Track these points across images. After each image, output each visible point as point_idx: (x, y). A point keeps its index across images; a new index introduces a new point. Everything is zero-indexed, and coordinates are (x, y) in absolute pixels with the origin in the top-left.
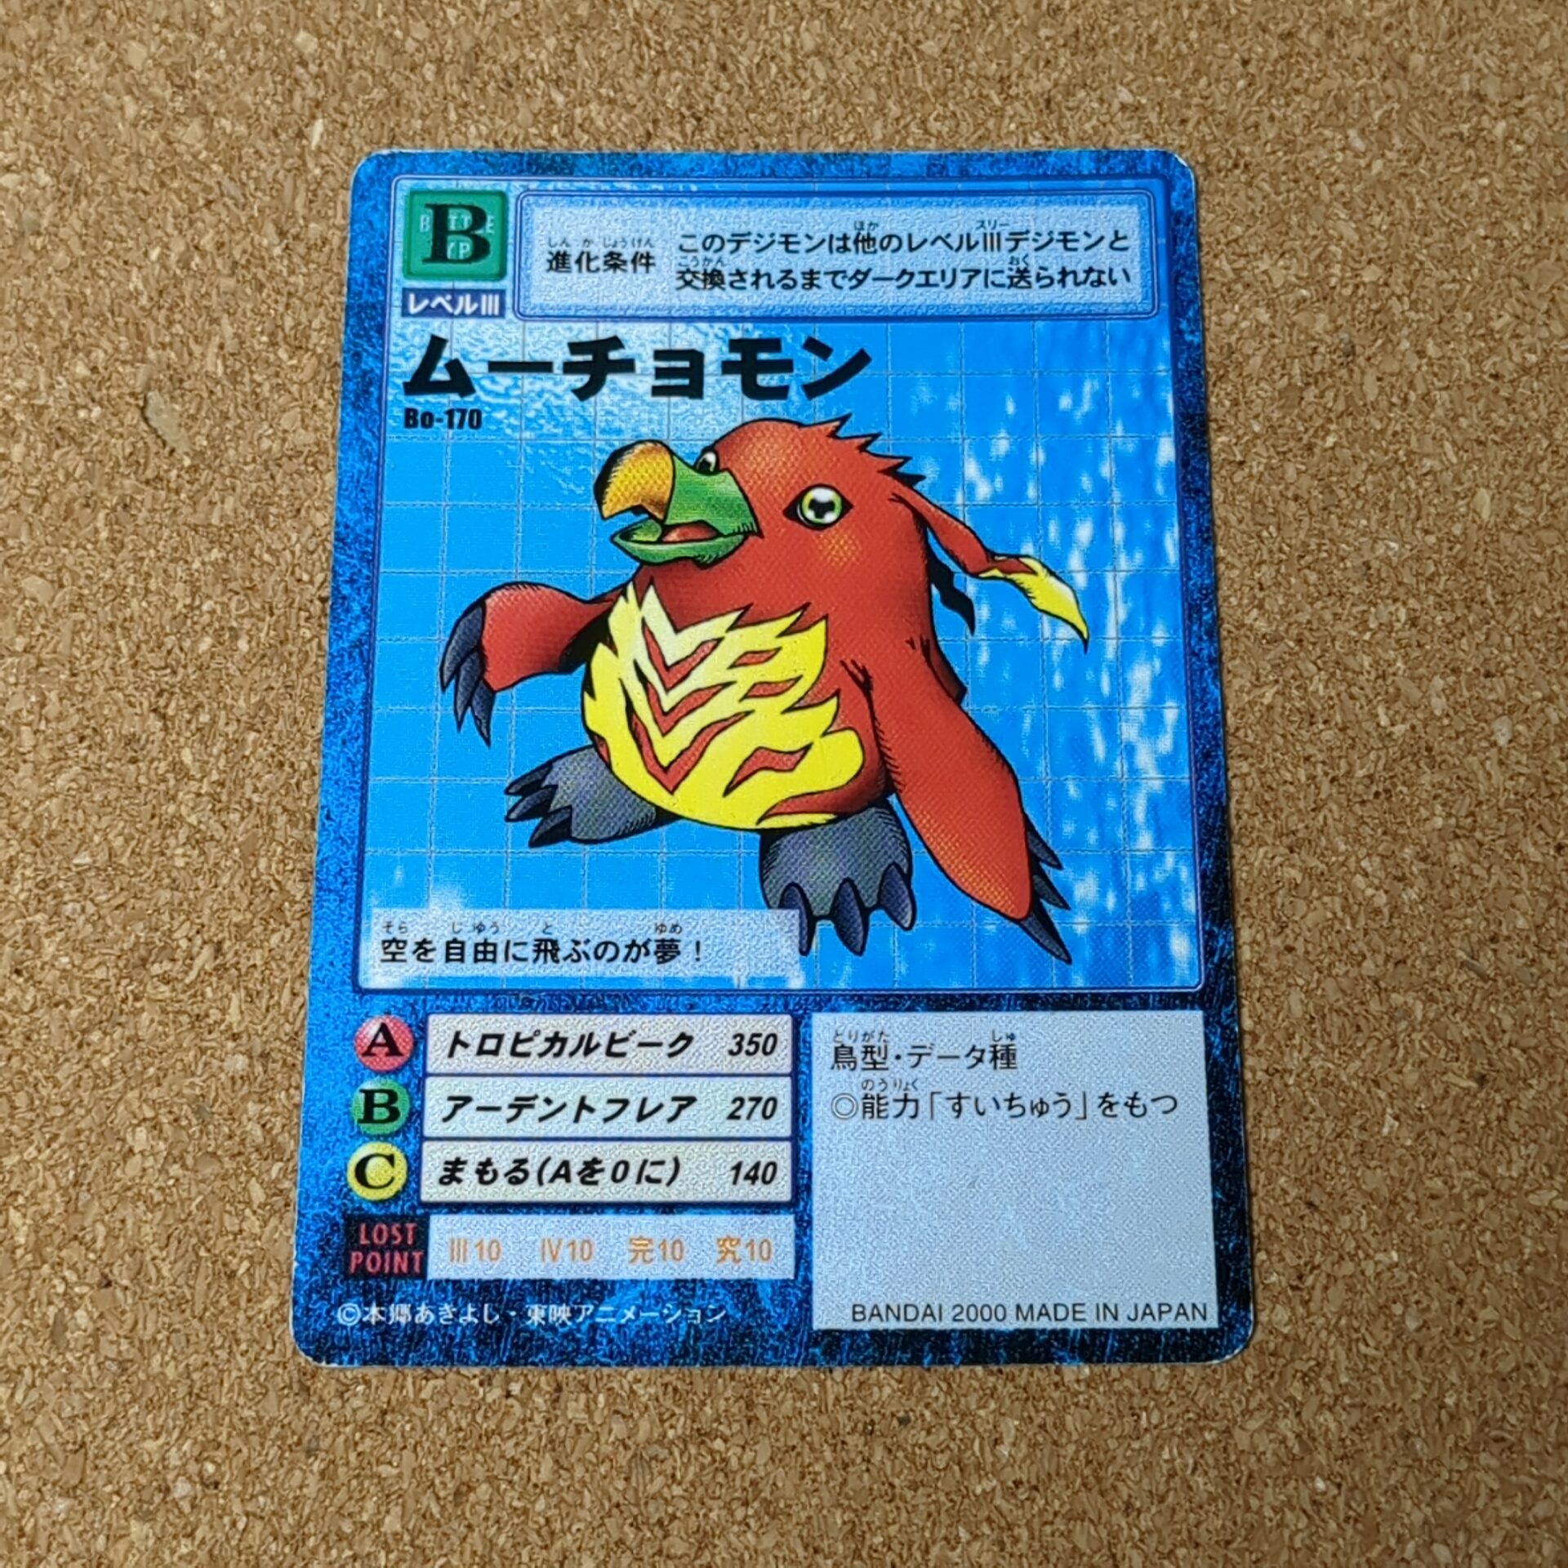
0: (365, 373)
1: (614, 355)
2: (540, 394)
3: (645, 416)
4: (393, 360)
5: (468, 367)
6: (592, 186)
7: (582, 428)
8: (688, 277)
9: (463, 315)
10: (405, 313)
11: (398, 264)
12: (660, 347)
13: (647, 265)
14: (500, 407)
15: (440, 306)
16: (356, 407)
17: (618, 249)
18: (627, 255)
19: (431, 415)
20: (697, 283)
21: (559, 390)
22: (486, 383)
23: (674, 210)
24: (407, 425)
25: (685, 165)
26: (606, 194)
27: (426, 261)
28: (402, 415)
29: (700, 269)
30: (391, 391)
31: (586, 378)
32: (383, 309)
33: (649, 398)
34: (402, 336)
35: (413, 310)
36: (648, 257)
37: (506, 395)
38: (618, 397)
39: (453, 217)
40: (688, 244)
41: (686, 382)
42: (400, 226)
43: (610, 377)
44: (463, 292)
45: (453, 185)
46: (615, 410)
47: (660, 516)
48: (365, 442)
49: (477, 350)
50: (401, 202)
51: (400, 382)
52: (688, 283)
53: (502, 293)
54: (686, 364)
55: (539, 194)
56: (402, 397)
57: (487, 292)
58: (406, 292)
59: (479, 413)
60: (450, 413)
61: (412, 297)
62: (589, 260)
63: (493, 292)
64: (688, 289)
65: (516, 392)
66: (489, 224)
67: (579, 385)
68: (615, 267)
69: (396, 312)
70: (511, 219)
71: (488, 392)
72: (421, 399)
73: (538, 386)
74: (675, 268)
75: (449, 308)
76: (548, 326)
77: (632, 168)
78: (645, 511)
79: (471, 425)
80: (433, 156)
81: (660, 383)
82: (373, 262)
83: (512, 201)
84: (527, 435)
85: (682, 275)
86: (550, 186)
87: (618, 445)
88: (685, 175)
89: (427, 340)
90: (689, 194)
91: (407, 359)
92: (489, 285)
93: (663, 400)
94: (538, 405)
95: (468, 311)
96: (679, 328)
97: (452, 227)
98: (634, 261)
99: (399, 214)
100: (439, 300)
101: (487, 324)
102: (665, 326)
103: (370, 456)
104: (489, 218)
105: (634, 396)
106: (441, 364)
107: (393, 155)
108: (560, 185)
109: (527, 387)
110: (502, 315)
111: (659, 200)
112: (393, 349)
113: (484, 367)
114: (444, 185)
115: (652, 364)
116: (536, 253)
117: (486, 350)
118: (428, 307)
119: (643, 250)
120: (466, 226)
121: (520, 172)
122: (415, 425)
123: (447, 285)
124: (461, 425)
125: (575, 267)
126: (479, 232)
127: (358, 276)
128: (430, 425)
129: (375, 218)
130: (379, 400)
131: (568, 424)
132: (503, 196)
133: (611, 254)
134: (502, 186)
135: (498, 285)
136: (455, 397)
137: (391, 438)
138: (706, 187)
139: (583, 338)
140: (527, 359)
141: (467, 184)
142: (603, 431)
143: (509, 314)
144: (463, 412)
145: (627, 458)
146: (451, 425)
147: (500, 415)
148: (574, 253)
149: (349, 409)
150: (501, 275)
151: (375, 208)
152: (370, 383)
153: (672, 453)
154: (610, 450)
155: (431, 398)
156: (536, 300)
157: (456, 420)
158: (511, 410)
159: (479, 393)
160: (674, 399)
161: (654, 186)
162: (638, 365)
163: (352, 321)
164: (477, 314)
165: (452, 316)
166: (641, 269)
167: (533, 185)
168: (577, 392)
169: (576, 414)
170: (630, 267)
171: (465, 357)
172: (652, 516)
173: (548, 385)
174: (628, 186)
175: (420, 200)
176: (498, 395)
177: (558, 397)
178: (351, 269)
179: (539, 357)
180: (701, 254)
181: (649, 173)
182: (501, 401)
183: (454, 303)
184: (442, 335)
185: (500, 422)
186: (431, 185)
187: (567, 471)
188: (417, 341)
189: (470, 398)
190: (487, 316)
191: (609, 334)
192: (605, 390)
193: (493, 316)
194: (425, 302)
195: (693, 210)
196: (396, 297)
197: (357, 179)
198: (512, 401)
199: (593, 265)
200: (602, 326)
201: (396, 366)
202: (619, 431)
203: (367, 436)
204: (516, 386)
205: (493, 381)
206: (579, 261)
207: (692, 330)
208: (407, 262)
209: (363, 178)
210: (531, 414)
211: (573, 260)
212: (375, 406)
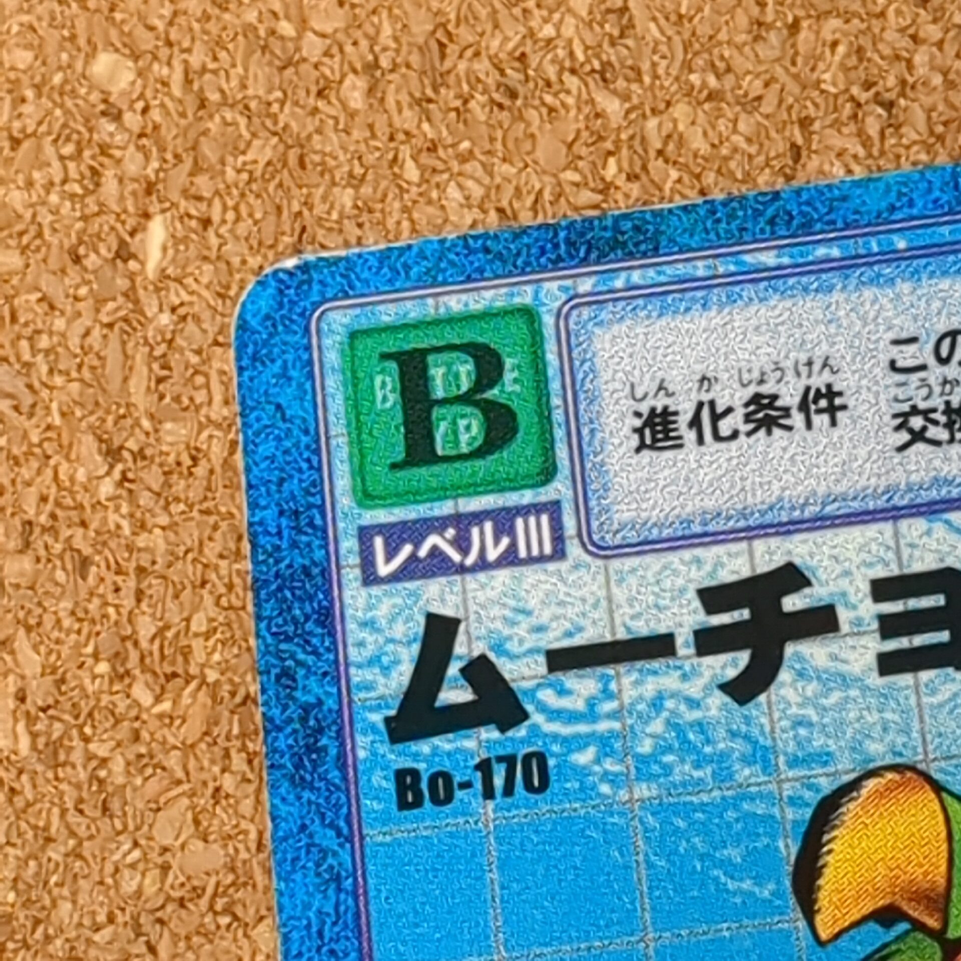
0: (306, 709)
1: (792, 603)
2: (657, 703)
3: (872, 718)
4: (357, 676)
5: (507, 669)
6: (700, 269)
7: (747, 761)
8: (917, 422)
9: (483, 565)
10: (370, 578)
11: (343, 482)
12: (880, 572)
13: (832, 411)
14: (579, 742)
15: (435, 551)
16: (299, 783)
17: (765, 389)
18: (790, 397)
19: (447, 777)
20: (933, 432)
21: (694, 689)
22: (547, 696)
23: (868, 293)
24: (403, 805)
25: (875, 202)
26: (733, 280)
27: (394, 466)
28: (390, 786)
29: (937, 402)
30: (360, 740)
31: (743, 658)
32: (325, 573)
33: (875, 680)
34: (368, 624)
35: (384, 569)
36: (831, 393)
37: (590, 714)
38: (811, 688)
39: (437, 373)
40: (907, 356)
41: (944, 636)
42: (337, 405)
43: (790, 649)
44: (478, 517)
45: (430, 308)
46: (811, 713)
47: (933, 923)
48: (324, 852)
49: (521, 631)
50: (332, 357)
51: (377, 718)
52: (918, 436)
53: (554, 509)
54: (937, 600)
55: (596, 300)
56: (383, 748)
57: (525, 511)
58: (365, 535)
59: (541, 758)
60: (485, 767)
61: (379, 542)
62: (716, 417)
63: (537, 509)
64: (920, 446)
65: (609, 706)
66: (509, 376)
67: (732, 673)
68: (769, 424)
69: (352, 575)
70: (551, 357)
71: (555, 715)
72: (424, 747)
73: (650, 688)
74: (887, 409)
75: (456, 557)
76: (653, 563)
77: (772, 222)
78: (905, 917)
79: (529, 786)
80: (384, 256)
81: (892, 645)
82: (294, 486)
83: (548, 320)
84: (643, 790)
85: (903, 421)
86: (619, 283)
87: (827, 786)
88: (879, 219)
89: (419, 626)
90: (891, 257)
91: (386, 670)
92: (527, 497)
93: (905, 679)
94: (657, 726)
95: (492, 554)
96: (913, 528)
97: (439, 393)
98: (804, 406)
99: (333, 383)
100: (433, 540)
101: (531, 575)
102: (887, 527)
103: (337, 879)
104: (509, 362)
105: (845, 681)
106: (453, 669)
107: (305, 268)
108: (636, 277)
109: (629, 694)
110: (559, 553)
111: (834, 278)
112: (353, 652)
113: (540, 666)
114: (412, 310)
115: (869, 610)
116: (609, 420)
117: (540, 629)
118: (413, 557)
119: (819, 381)
120: (465, 386)
121: (557, 264)
122: (418, 803)
123: (446, 508)
124: (509, 790)
125: (690, 436)
126: (493, 393)
127: (270, 514)
128: (449, 798)
129: (286, 396)
130: (341, 757)
131: (723, 756)
132: (529, 315)
133: (756, 399)
134: (525, 296)
135: (546, 494)
136: (489, 733)
137: (374, 835)
138: (925, 237)
139: (726, 576)
140: (622, 635)
141: (455, 303)
142: (794, 762)
143: (574, 549)
144: (509, 761)
145: (850, 809)
146: (489, 793)
147: (583, 758)
148: (685, 409)
149: (285, 787)
150: (548, 474)
151: (284, 375)
152: (320, 731)
153: (938, 788)
154: (812, 798)
155: (444, 743)
156: (623, 514)
157: (499, 781)
158: (604, 744)
159: (537, 718)
160: (925, 675)
161: (821, 251)
162: (844, 615)
163: (268, 609)
164: (510, 558)
165: (462, 569)
166: (821, 420)
167: (586, 285)
168: (727, 688)
169: (733, 735)
170: (797, 419)
171: (499, 648)
172: (918, 926)
173: (670, 681)
174: (769, 259)
175: (369, 347)
176: (572, 717)
177: (693, 703)
178: (253, 506)
179: (642, 628)
180: (936, 373)
181: (807, 227)
182: (583, 728)
183: (462, 544)
184: (448, 611)
185: (582, 772)
186: (387, 314)
187: (734, 854)
188: (399, 630)
189: (521, 732)
190: (531, 560)
191: (778, 561)
192: (784, 676)
193: (542, 559)
194: (407, 549)
195: (905, 287)
196: (349, 544)
197: (243, 326)
198: (603, 726)
199: (725, 427)
200: (759, 545)
201: (369, 687)
202: (825, 758)
203: (327, 838)
204: (608, 694)
205: (562, 692)
206: (695, 422)
207: (939, 529)
208: (359, 472)
209: (254, 323)
210: (646, 747)
211: (683, 420)
212: (334, 775)
